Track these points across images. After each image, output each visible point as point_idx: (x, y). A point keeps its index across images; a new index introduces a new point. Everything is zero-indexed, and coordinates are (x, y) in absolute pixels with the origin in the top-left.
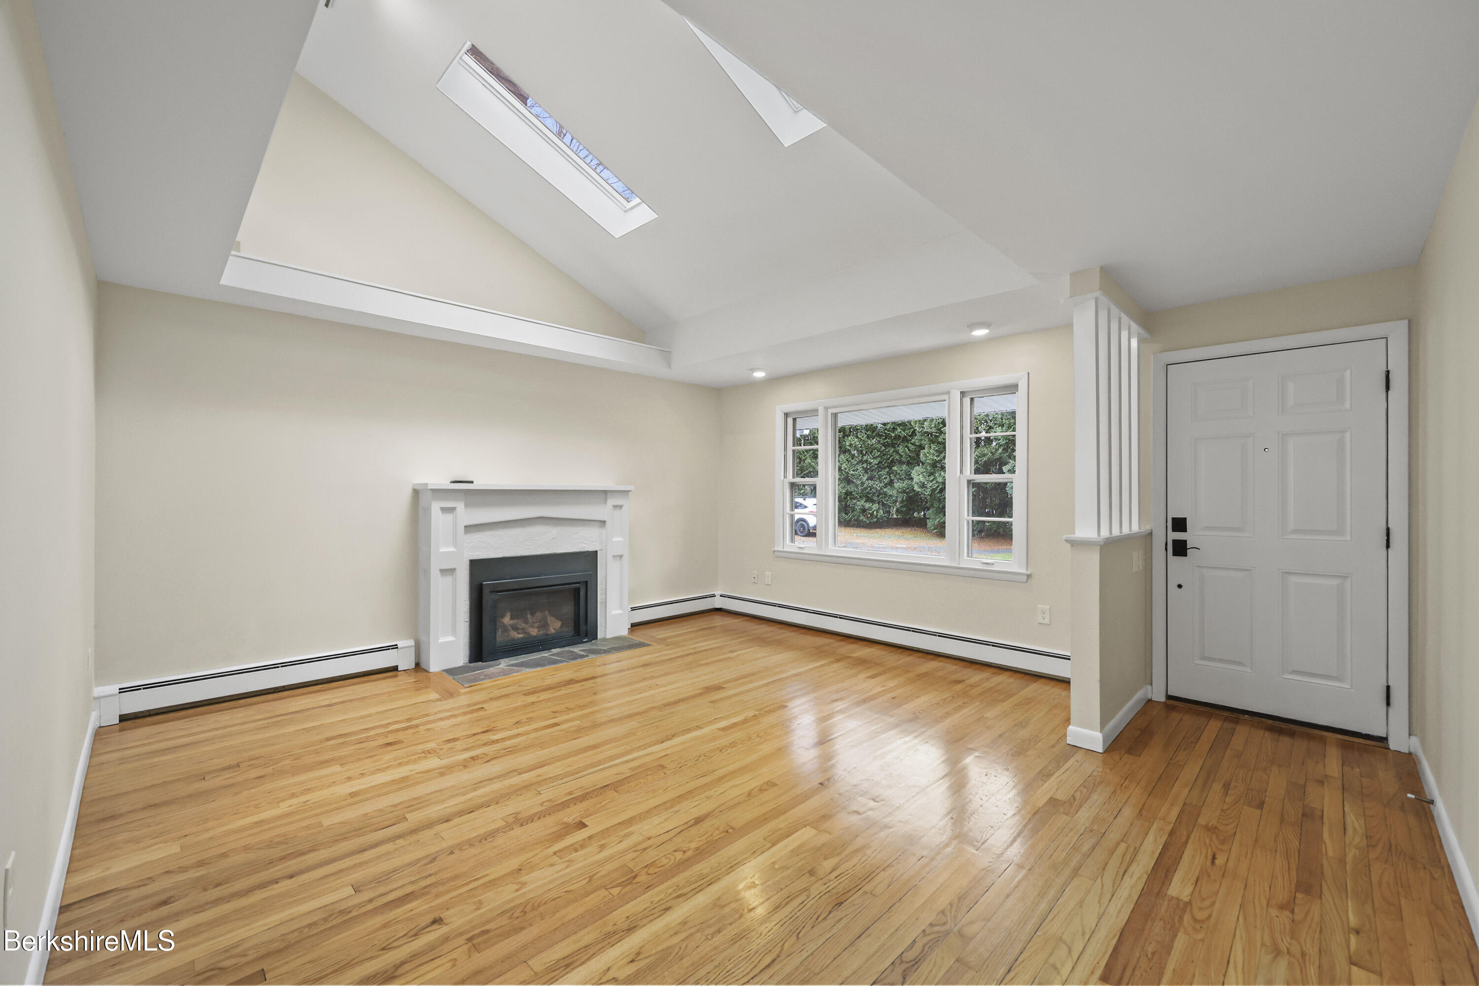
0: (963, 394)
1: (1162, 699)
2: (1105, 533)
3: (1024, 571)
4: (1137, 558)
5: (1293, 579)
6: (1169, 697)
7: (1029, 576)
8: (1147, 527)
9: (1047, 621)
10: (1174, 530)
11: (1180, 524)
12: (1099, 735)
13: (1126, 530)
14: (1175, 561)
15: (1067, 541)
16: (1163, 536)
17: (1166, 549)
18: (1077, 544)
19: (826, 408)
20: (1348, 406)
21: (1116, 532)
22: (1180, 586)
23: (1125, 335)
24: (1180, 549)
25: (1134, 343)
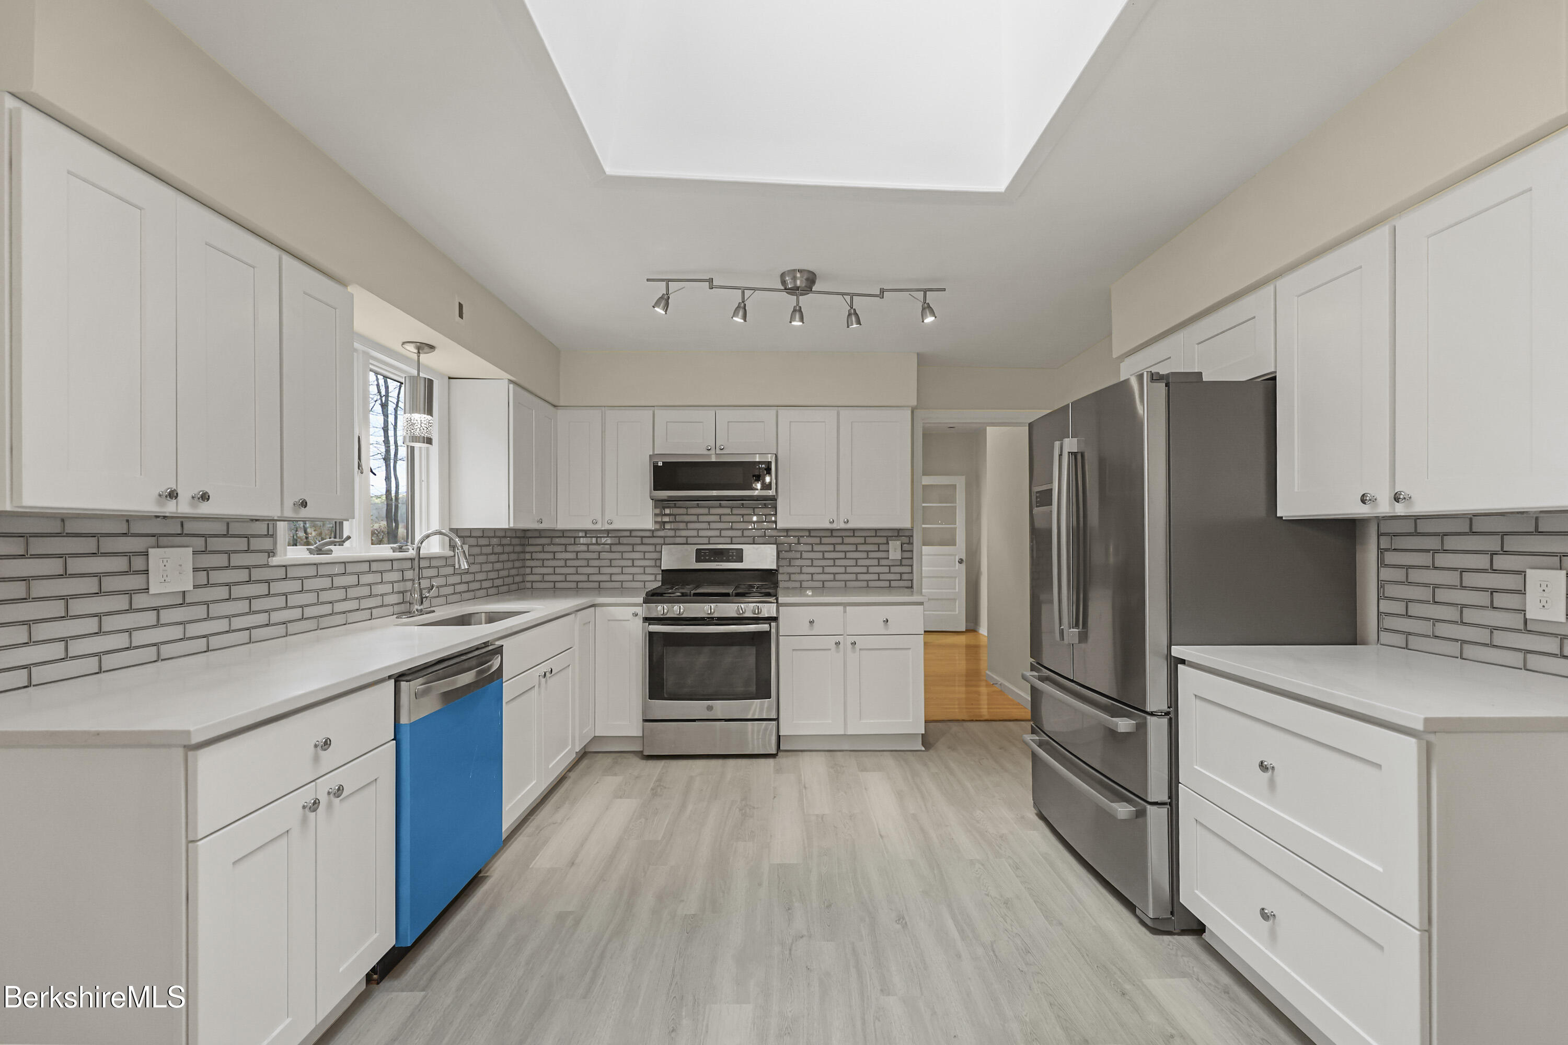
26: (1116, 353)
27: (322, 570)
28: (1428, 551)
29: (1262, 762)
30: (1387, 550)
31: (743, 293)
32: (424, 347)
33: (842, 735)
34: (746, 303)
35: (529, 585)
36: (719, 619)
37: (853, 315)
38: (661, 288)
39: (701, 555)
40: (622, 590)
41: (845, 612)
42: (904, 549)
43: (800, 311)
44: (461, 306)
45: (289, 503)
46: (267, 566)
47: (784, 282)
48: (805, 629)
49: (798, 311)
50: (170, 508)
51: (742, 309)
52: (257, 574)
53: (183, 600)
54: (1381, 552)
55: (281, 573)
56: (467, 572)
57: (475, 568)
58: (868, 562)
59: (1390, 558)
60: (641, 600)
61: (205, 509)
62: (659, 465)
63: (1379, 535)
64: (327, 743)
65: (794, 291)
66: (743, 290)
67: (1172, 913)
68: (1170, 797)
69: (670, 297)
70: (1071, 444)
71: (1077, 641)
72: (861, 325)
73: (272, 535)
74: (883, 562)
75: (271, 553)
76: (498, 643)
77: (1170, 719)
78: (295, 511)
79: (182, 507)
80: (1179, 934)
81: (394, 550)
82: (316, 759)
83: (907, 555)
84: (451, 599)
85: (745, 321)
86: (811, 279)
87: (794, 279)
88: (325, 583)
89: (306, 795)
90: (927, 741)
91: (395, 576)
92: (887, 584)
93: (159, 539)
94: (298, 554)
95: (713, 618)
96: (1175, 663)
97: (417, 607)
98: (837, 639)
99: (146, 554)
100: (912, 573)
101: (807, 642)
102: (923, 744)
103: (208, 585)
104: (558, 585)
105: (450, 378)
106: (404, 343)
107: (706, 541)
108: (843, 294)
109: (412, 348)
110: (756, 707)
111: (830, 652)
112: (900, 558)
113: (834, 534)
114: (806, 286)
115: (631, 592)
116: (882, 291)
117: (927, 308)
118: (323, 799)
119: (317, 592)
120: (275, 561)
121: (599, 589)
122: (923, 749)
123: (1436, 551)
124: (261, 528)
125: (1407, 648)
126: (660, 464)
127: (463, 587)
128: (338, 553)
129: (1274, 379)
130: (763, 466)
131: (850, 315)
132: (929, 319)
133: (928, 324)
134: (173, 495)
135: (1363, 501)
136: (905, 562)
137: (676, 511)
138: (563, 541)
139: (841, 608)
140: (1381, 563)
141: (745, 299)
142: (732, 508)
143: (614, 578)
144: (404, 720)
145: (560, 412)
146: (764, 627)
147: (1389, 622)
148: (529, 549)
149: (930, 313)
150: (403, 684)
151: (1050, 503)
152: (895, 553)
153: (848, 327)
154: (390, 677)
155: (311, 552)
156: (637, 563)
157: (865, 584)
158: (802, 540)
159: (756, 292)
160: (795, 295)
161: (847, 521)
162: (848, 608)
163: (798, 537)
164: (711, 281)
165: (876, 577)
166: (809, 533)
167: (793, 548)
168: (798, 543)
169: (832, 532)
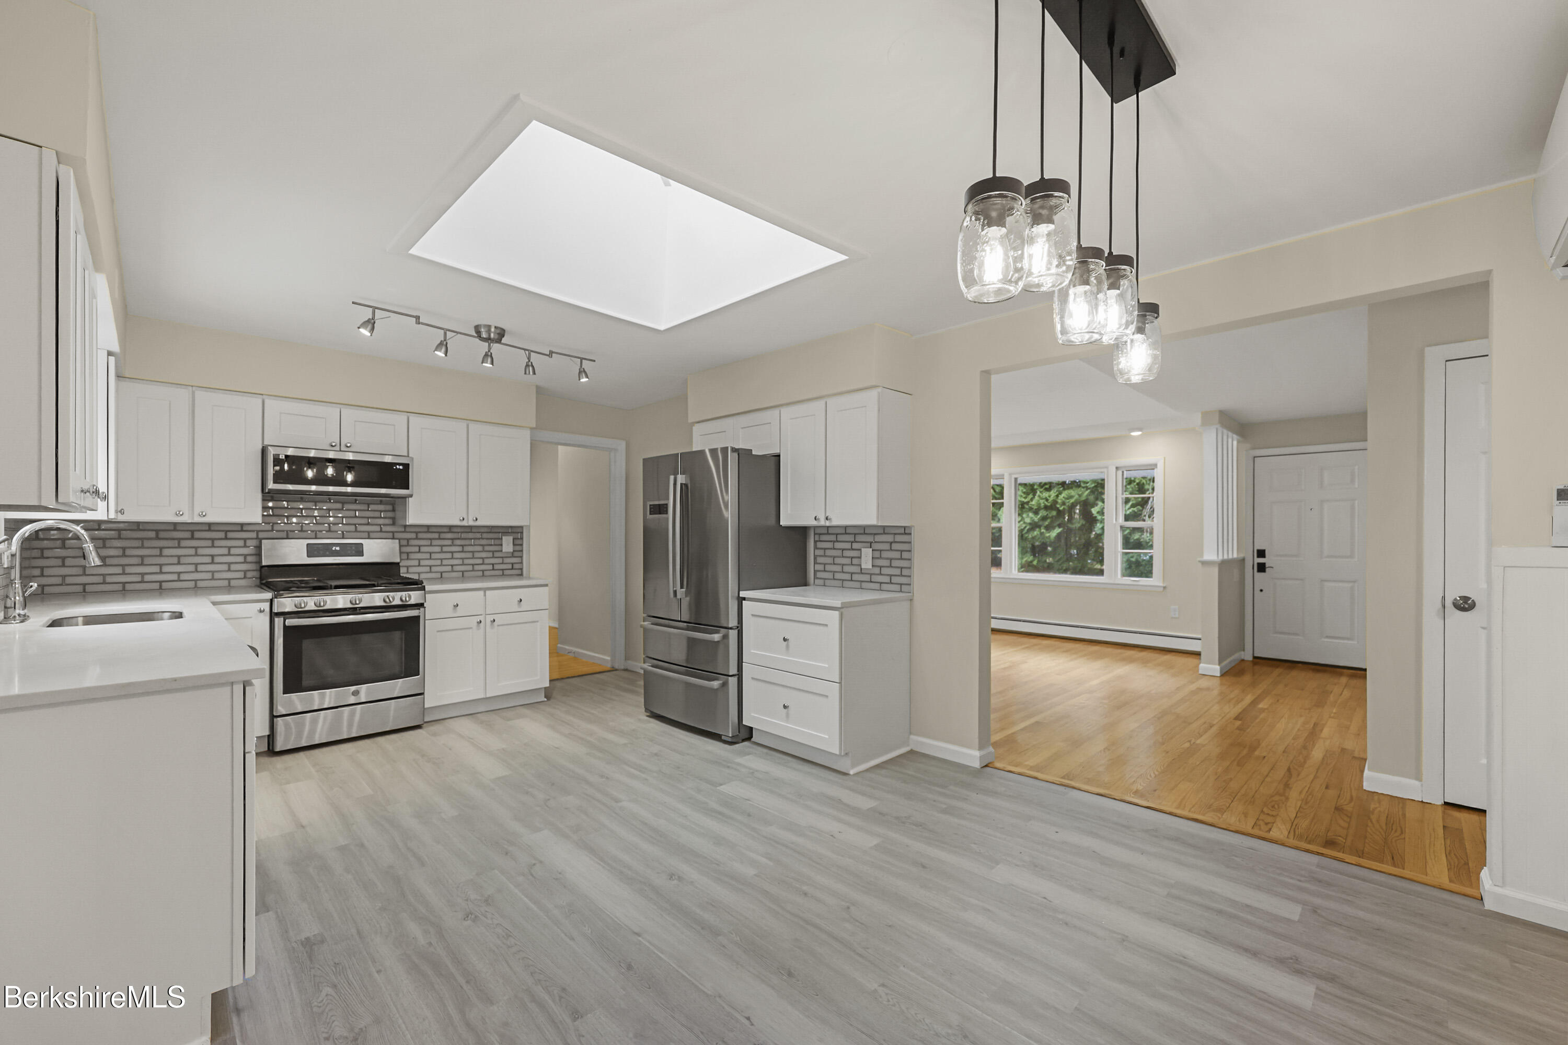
0: (1117, 468)
1: (1251, 658)
2: (1221, 558)
3: (1161, 584)
4: (1236, 572)
5: (1327, 584)
6: (1255, 658)
7: (1165, 588)
8: (1242, 555)
9: (1177, 616)
10: (1258, 557)
11: (1261, 554)
12: (1218, 667)
13: (1230, 557)
14: (1258, 575)
15: (1200, 561)
16: (1251, 561)
17: (1253, 568)
18: (1205, 563)
19: (1010, 474)
20: (1356, 486)
21: (1226, 557)
22: (1261, 591)
23: (1230, 440)
24: (1262, 568)
25: (1235, 443)
26: (690, 420)
28: (831, 541)
29: (784, 638)
30: (817, 541)
31: (445, 334)
33: (484, 698)
34: (448, 342)
36: (365, 608)
37: (529, 365)
39: (313, 550)
41: (485, 595)
42: (515, 543)
43: (491, 356)
47: (479, 332)
48: (449, 612)
49: (488, 356)
51: (443, 345)
54: (815, 542)
58: (484, 555)
59: (820, 545)
62: (280, 457)
63: (815, 534)
65: (488, 340)
66: (446, 331)
67: (739, 732)
68: (738, 671)
69: (376, 322)
70: (681, 479)
71: (684, 596)
72: (534, 374)
74: (497, 554)
77: (739, 631)
80: (741, 742)
83: (518, 548)
85: (446, 355)
86: (501, 333)
87: (488, 331)
90: (548, 694)
92: (501, 573)
95: (358, 608)
96: (741, 600)
97: (19, 611)
98: (479, 618)
100: (522, 563)
101: (450, 624)
102: (545, 697)
108: (525, 350)
111: (471, 630)
112: (512, 551)
114: (497, 339)
116: (551, 353)
117: (582, 372)
122: (546, 700)
123: (834, 542)
125: (824, 585)
129: (779, 456)
131: (527, 366)
133: (582, 382)
135: (815, 519)
136: (516, 554)
139: (482, 593)
140: (816, 548)
141: (447, 339)
142: (343, 503)
146: (413, 613)
147: (819, 575)
149: (585, 376)
151: (666, 512)
152: (507, 545)
153: (526, 374)
157: (480, 573)
158: (420, 535)
159: (459, 335)
160: (487, 344)
161: (477, 519)
162: (488, 592)
163: (417, 533)
164: (418, 318)
165: (490, 567)
166: (428, 529)
167: (412, 542)
168: (417, 538)
169: (451, 528)
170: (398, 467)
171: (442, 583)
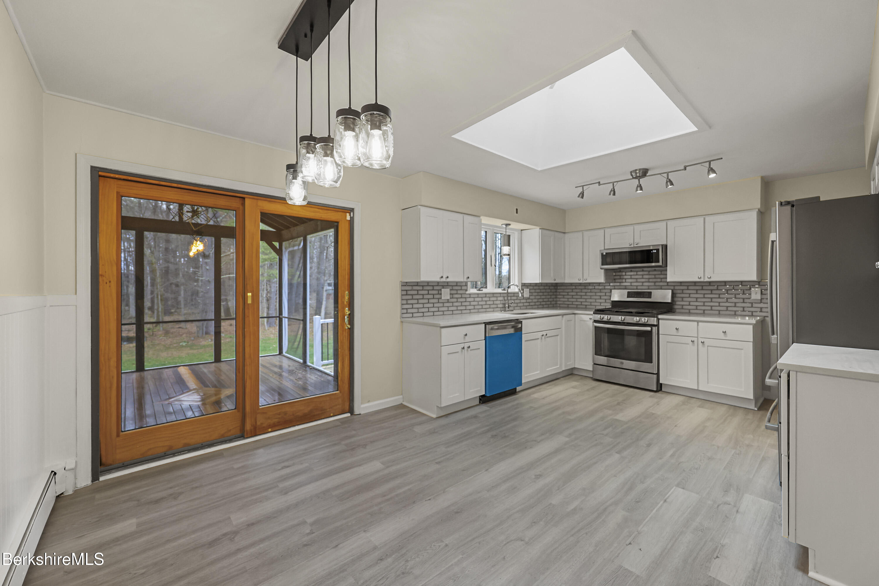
27: (480, 296)
31: (612, 185)
32: (507, 225)
33: (696, 389)
34: (615, 188)
35: (558, 305)
36: (628, 323)
37: (669, 181)
38: (580, 190)
39: (630, 295)
40: (586, 308)
41: (698, 325)
42: (762, 293)
43: (641, 186)
44: (517, 210)
45: (465, 277)
46: (465, 294)
47: (632, 175)
48: (674, 332)
49: (639, 186)
50: (442, 280)
51: (612, 191)
52: (463, 296)
53: (448, 301)
55: (468, 296)
56: (529, 299)
57: (533, 297)
58: (735, 300)
60: (592, 313)
61: (448, 280)
64: (466, 335)
65: (638, 178)
66: (614, 183)
69: (584, 192)
72: (673, 185)
73: (466, 285)
74: (746, 301)
75: (466, 290)
76: (521, 320)
78: (467, 280)
79: (444, 280)
81: (502, 290)
82: (464, 338)
83: (765, 297)
84: (522, 308)
86: (645, 171)
87: (636, 173)
88: (480, 299)
89: (462, 345)
90: (758, 405)
91: (501, 298)
93: (443, 287)
94: (474, 291)
95: (625, 323)
97: (507, 309)
98: (693, 339)
99: (441, 290)
101: (674, 339)
102: (755, 406)
103: (453, 298)
104: (570, 306)
105: (522, 230)
106: (502, 225)
107: (635, 288)
108: (663, 173)
109: (504, 226)
110: (645, 366)
111: (688, 345)
112: (760, 299)
113: (696, 284)
114: (643, 175)
115: (589, 309)
116: (685, 167)
117: (711, 170)
118: (466, 348)
119: (478, 302)
120: (467, 292)
121: (577, 308)
122: (757, 409)
124: (464, 284)
126: (604, 254)
127: (527, 304)
128: (485, 291)
130: (655, 251)
131: (667, 182)
132: (712, 176)
133: (711, 178)
134: (442, 277)
136: (764, 301)
137: (632, 273)
138: (580, 287)
139: (695, 323)
142: (649, 271)
143: (593, 304)
144: (487, 335)
145: (566, 235)
146: (649, 329)
148: (558, 291)
149: (713, 172)
150: (487, 326)
152: (756, 294)
153: (667, 187)
154: (484, 323)
155: (477, 290)
156: (602, 297)
157: (717, 312)
158: (690, 288)
159: (619, 182)
160: (637, 180)
161: (710, 277)
162: (700, 323)
163: (688, 286)
164: (599, 182)
165: (725, 308)
166: (695, 284)
167: (685, 291)
168: (688, 289)
169: (695, 283)
170: (653, 251)
171: (689, 316)
